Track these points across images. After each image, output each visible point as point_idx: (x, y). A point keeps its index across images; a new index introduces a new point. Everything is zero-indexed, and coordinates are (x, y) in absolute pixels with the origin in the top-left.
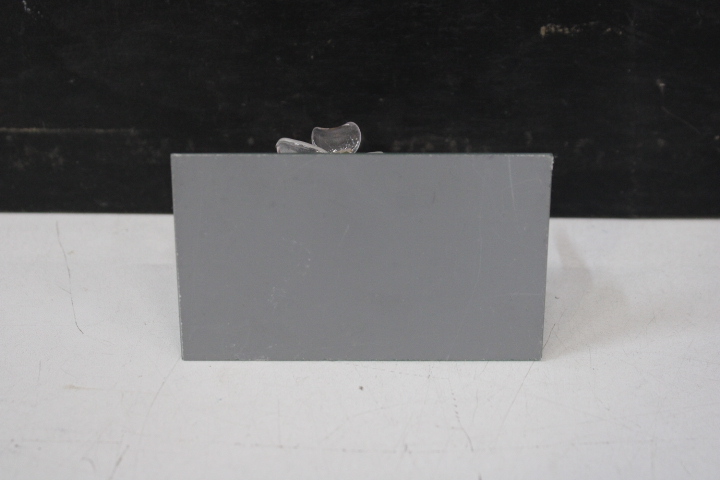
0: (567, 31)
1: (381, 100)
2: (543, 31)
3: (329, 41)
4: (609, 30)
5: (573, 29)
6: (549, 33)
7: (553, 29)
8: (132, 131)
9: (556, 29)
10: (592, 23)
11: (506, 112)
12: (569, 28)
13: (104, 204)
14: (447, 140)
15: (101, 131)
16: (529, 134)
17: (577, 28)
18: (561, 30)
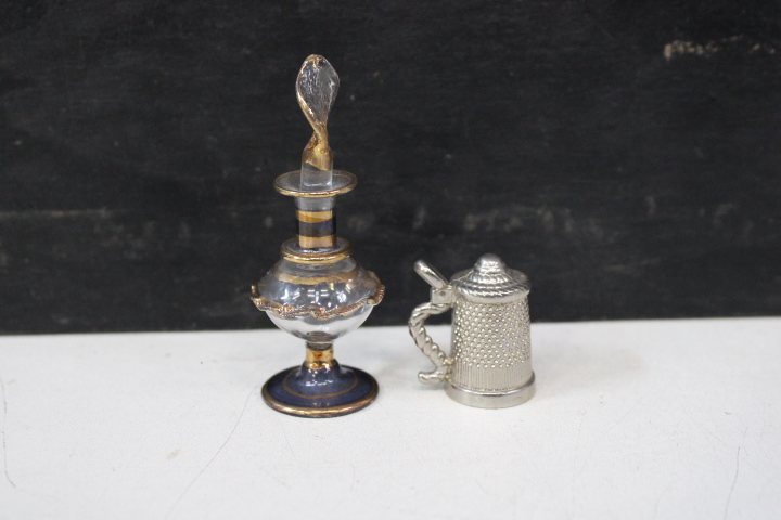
0: (700, 50)
1: (449, 156)
2: (668, 51)
3: (376, 74)
4: (757, 47)
5: (708, 47)
6: (675, 54)
7: (681, 48)
8: (103, 213)
9: (686, 48)
10: (734, 38)
11: (620, 169)
12: (704, 45)
13: (64, 321)
14: (539, 212)
15: (59, 214)
16: (651, 200)
17: (714, 46)
18: (692, 50)
